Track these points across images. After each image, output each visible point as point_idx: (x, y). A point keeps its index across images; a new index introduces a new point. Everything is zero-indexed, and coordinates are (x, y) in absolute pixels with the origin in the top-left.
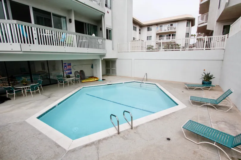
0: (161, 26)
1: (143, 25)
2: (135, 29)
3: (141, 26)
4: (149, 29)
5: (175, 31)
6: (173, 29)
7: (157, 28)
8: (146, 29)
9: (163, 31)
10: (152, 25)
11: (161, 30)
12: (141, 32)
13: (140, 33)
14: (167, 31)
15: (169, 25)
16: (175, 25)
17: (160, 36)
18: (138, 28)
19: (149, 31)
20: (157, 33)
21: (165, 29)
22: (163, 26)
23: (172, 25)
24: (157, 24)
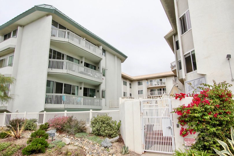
0: (151, 81)
1: (133, 80)
2: (125, 84)
3: (132, 81)
4: (140, 84)
5: (165, 86)
6: (163, 84)
7: (147, 82)
8: (137, 83)
9: (154, 86)
10: (142, 80)
11: (152, 85)
12: (132, 86)
13: (130, 87)
14: (157, 86)
15: (159, 80)
16: (164, 80)
17: (151, 90)
18: (128, 83)
19: (139, 85)
20: (148, 87)
21: (155, 83)
22: (153, 80)
23: (161, 80)
24: (147, 79)
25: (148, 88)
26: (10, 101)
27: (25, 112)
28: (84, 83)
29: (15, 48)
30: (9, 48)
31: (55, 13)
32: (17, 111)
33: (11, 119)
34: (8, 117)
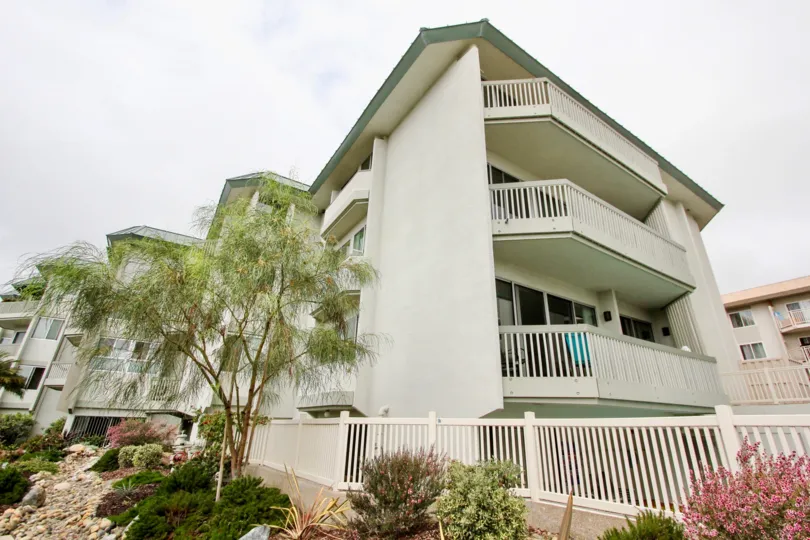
0: (791, 307)
4: (739, 322)
7: (776, 312)
10: (746, 306)
11: (799, 319)
17: (802, 340)
19: (740, 325)
20: (784, 330)
22: (805, 303)
24: (771, 301)
25: (785, 335)
26: (362, 364)
27: (432, 414)
28: (617, 293)
29: (367, 200)
30: (354, 202)
31: (485, 35)
32: (387, 412)
33: (371, 454)
34: (357, 438)
